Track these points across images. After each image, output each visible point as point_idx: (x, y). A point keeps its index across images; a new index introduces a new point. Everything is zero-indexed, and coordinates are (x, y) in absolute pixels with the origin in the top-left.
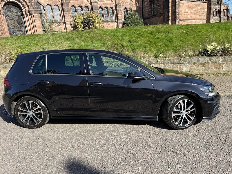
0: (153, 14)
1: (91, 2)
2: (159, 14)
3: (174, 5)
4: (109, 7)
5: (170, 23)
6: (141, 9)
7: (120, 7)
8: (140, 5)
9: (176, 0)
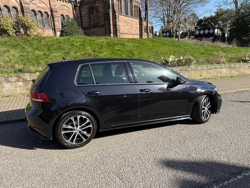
0: (92, 24)
1: (21, 3)
2: (99, 25)
3: (114, 18)
4: (43, 11)
5: (112, 35)
6: (79, 18)
7: (56, 13)
8: (78, 14)
9: (116, 14)
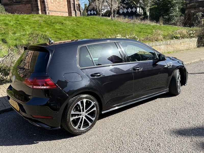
5: (40, 12)
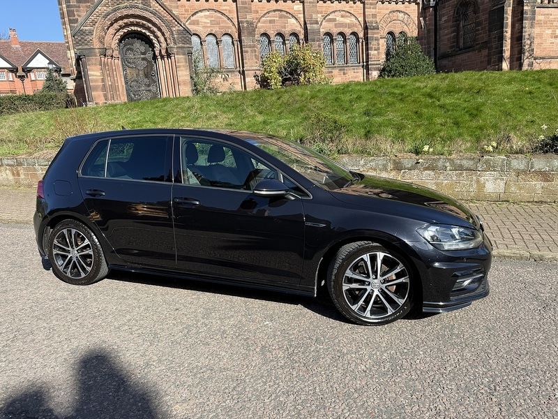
0: (461, 44)
1: (305, 23)
2: (477, 44)
3: (518, 21)
4: (347, 31)
6: (430, 35)
7: (376, 31)
8: (429, 24)
9: (525, 8)
